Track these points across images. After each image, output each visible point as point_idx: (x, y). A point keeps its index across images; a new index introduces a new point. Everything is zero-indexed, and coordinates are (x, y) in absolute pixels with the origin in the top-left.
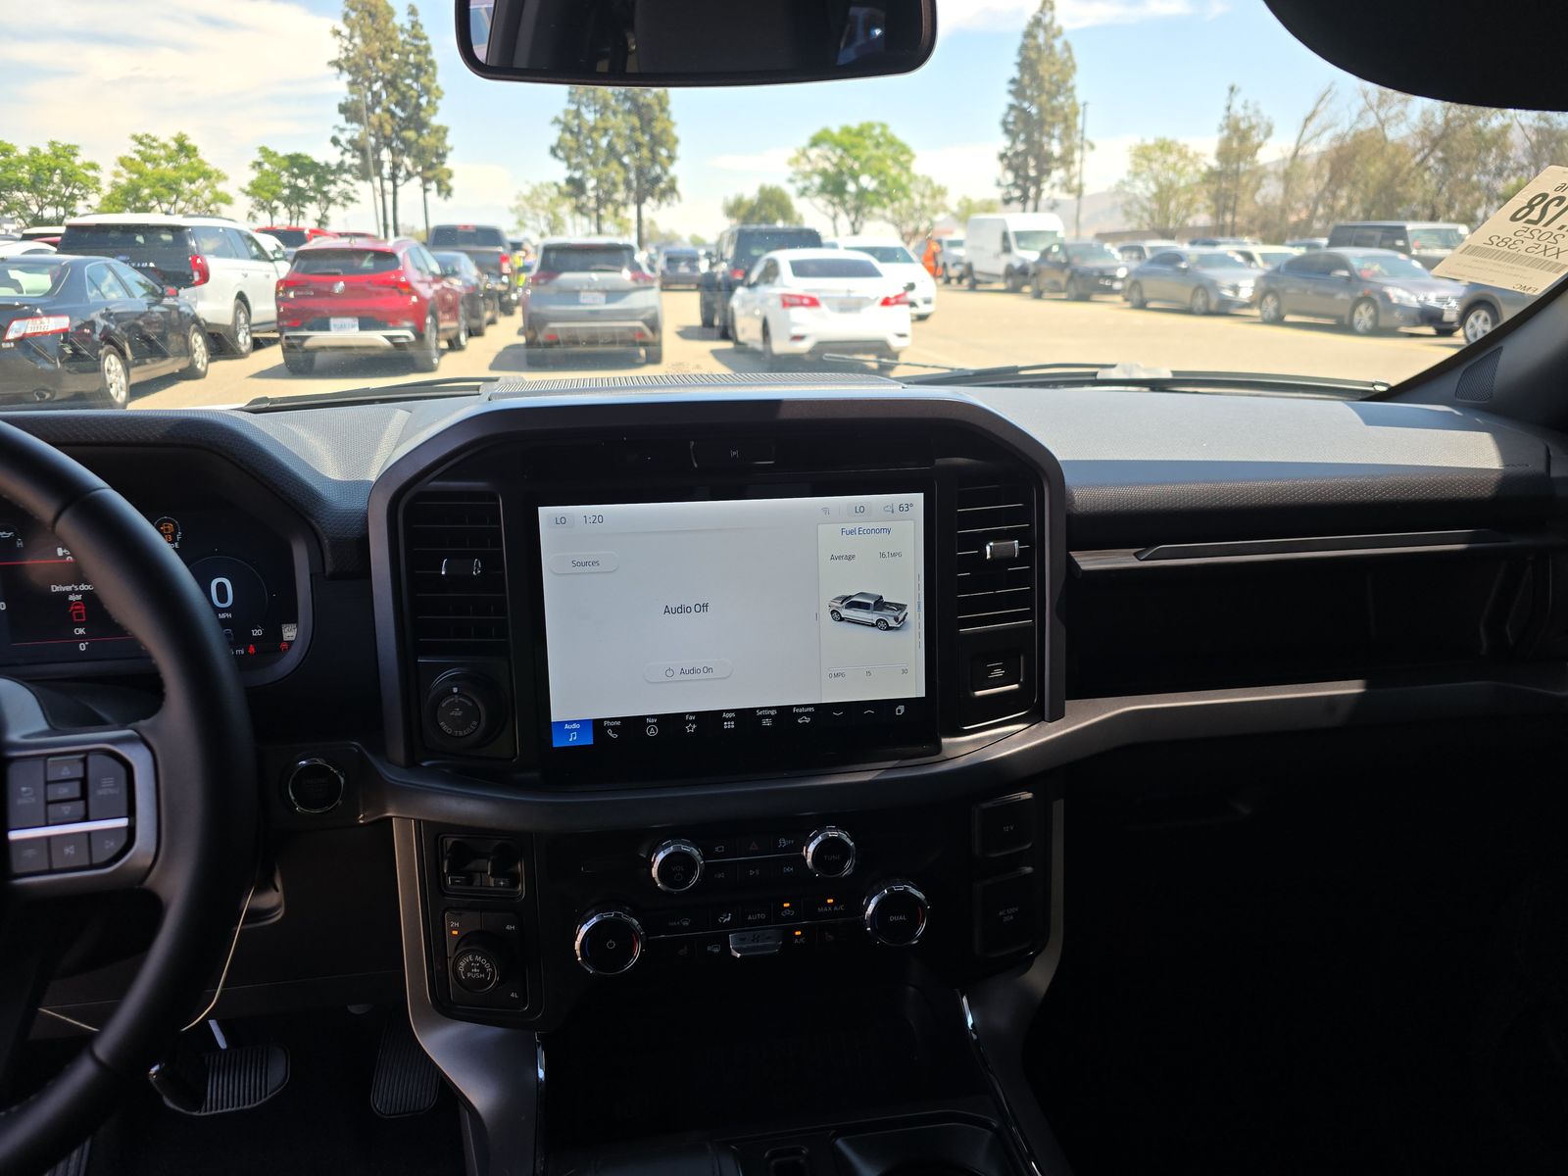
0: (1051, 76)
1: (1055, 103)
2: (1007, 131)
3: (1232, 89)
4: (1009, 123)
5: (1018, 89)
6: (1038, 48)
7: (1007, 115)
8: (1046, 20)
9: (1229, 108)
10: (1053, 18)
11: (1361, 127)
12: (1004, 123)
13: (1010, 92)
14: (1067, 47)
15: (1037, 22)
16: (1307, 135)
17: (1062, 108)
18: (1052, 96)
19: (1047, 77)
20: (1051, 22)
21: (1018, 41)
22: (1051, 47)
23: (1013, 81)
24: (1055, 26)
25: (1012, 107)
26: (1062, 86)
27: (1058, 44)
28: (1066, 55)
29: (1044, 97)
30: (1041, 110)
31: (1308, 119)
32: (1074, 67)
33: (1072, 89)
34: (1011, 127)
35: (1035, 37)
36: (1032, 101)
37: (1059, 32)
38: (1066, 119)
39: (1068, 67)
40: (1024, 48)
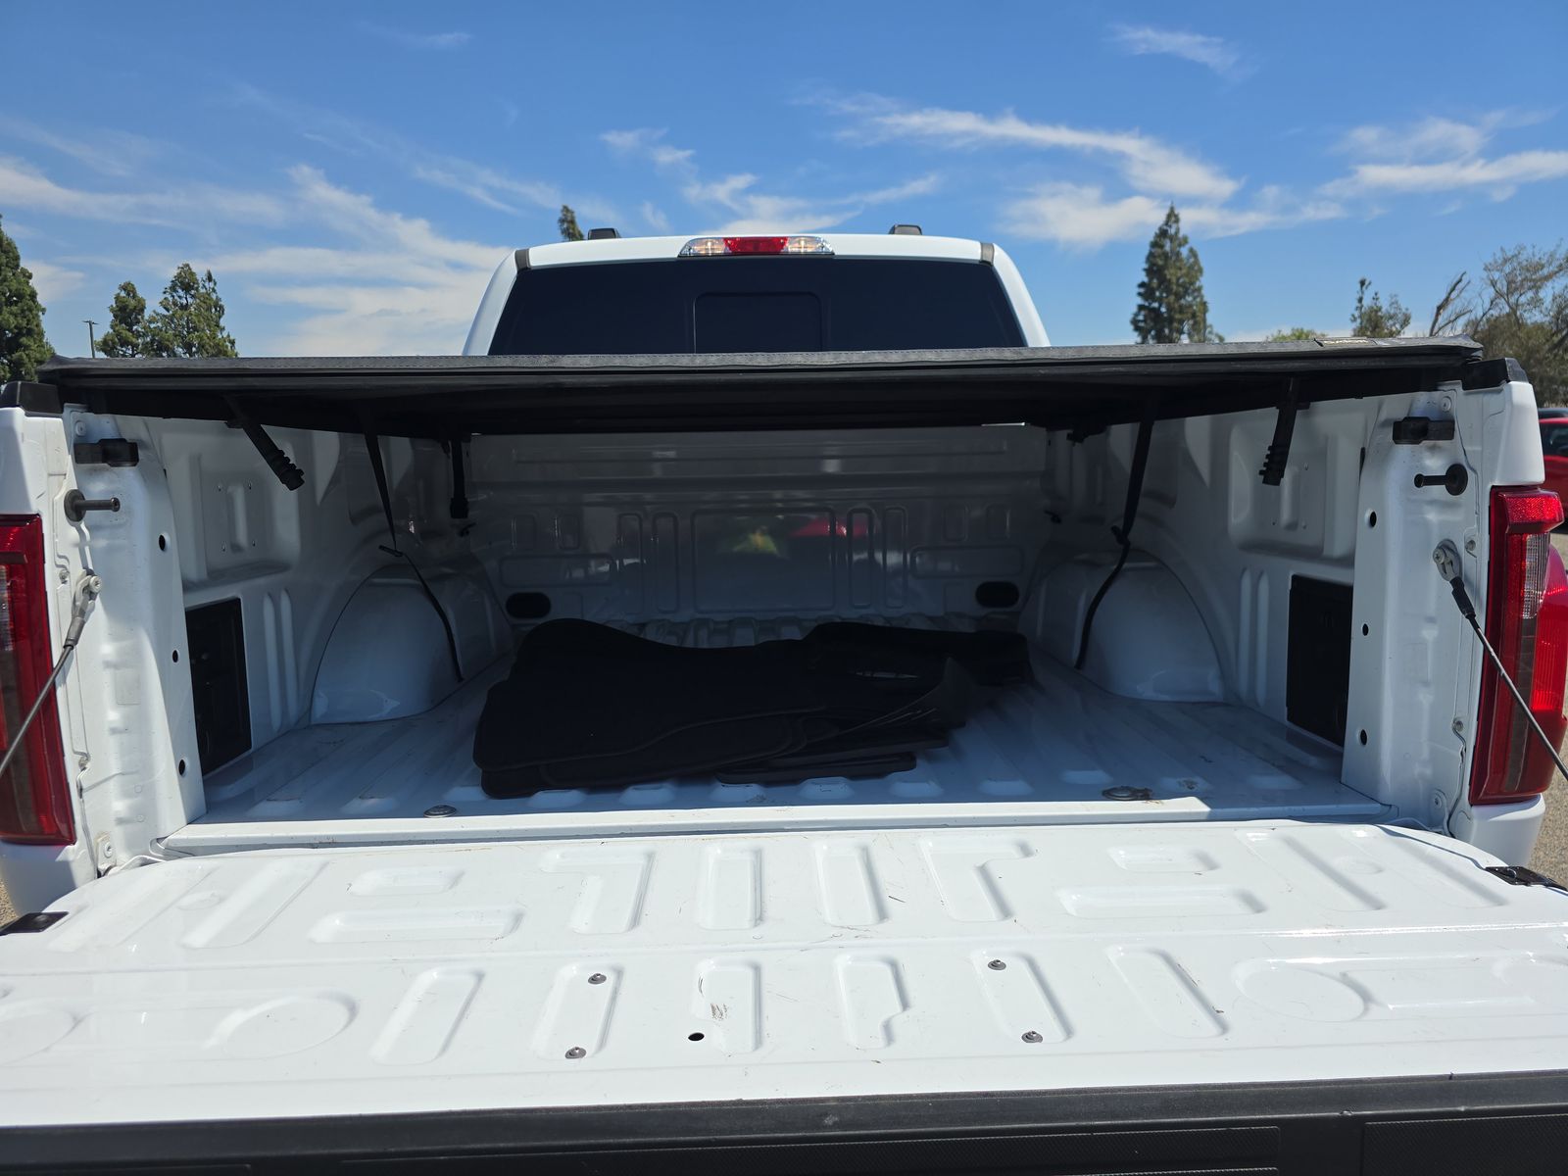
0: (1178, 279)
1: (1183, 302)
2: (1137, 328)
3: (1362, 283)
4: (1139, 321)
5: (1147, 291)
6: (1166, 256)
7: (1136, 315)
8: (1172, 231)
9: (1360, 300)
10: (1178, 230)
11: (1495, 313)
12: (1135, 322)
13: (1140, 294)
14: (1193, 253)
15: (1163, 233)
16: (1441, 321)
17: (1191, 306)
18: (1179, 297)
19: (1174, 280)
20: (1177, 232)
21: (1146, 250)
22: (1178, 254)
23: (1142, 285)
24: (1181, 235)
25: (1141, 307)
26: (1189, 286)
27: (1184, 251)
28: (1192, 260)
29: (1172, 298)
30: (1170, 309)
31: (1439, 308)
32: (1200, 270)
33: (1199, 289)
34: (1142, 324)
35: (1162, 247)
36: (1160, 300)
37: (1185, 240)
38: (1194, 316)
39: (1195, 270)
40: (1151, 257)
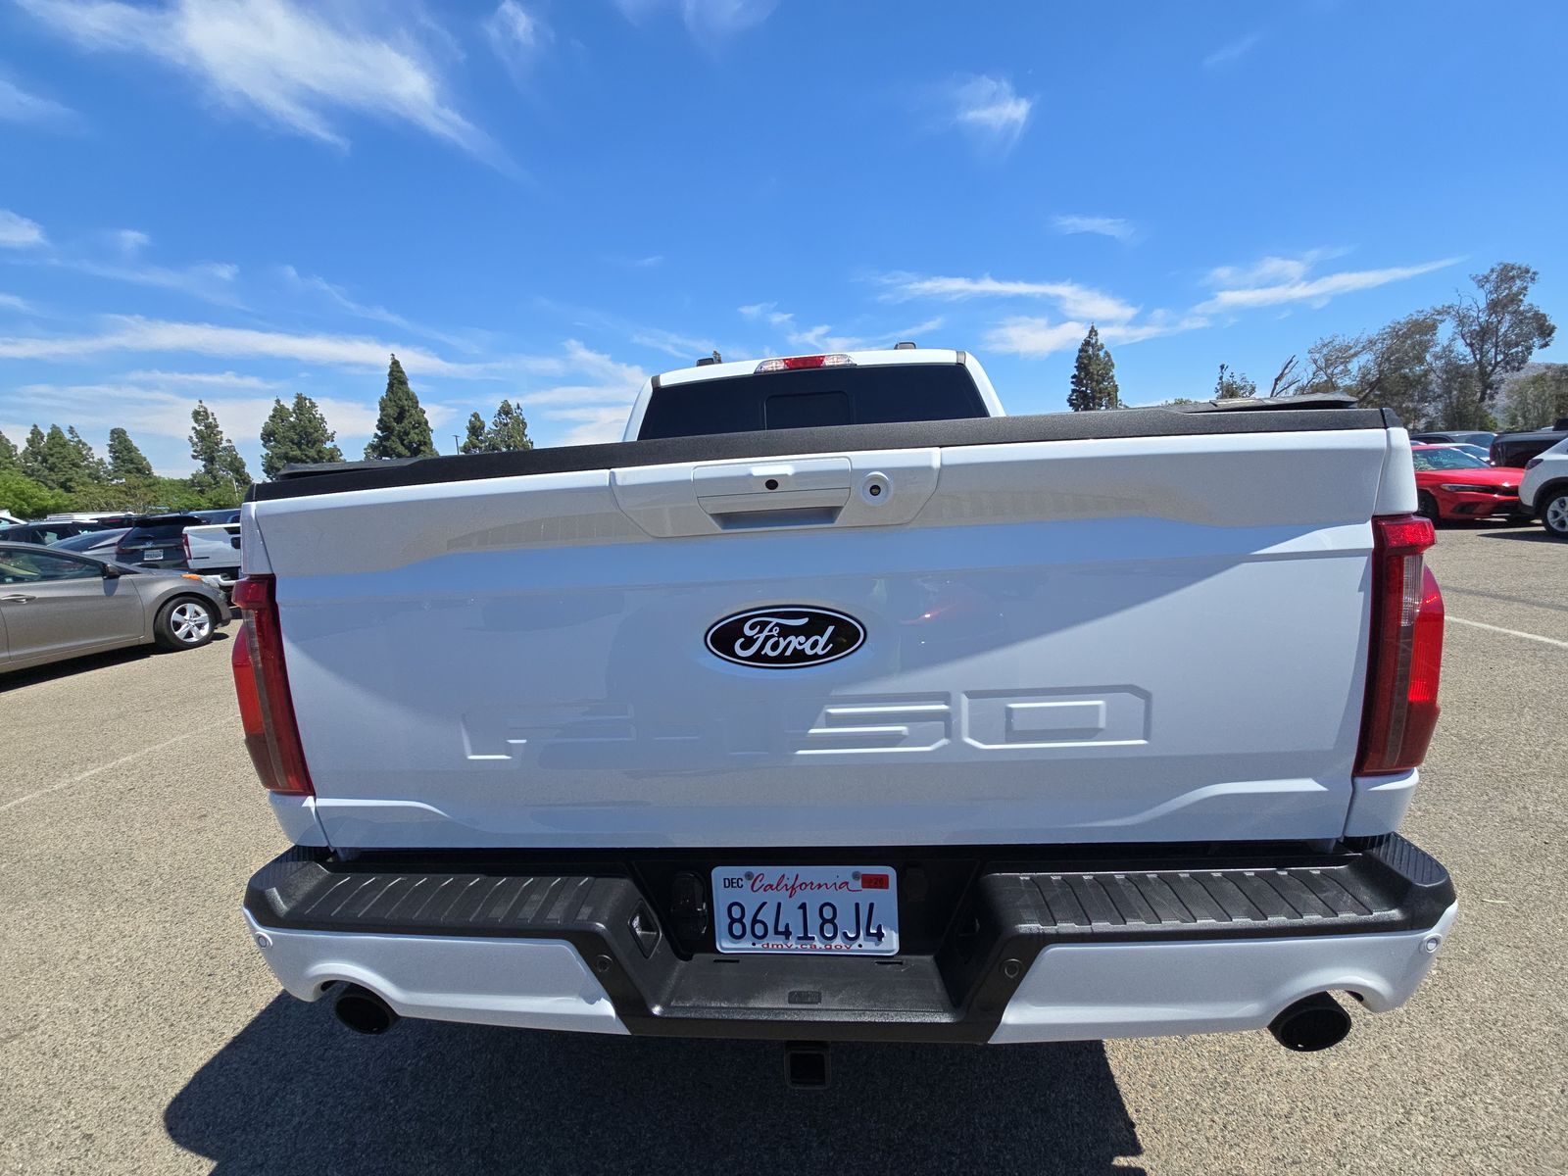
0: (1098, 371)
1: (1101, 386)
3: (1222, 367)
4: (1073, 399)
5: (1077, 380)
6: (1090, 357)
7: (1071, 396)
8: (1093, 341)
9: (1221, 378)
11: (1316, 381)
12: (1070, 401)
13: (1072, 382)
14: (1107, 354)
15: (1087, 343)
16: (1278, 388)
17: (1107, 388)
18: (1098, 383)
19: (1095, 372)
20: (1096, 342)
21: (1076, 354)
22: (1098, 355)
23: (1074, 377)
24: (1099, 344)
25: (1074, 391)
26: (1106, 374)
27: (1102, 354)
28: (1107, 359)
29: (1094, 384)
30: (1093, 391)
31: (1277, 380)
32: (1113, 365)
33: (1112, 377)
34: (1075, 401)
35: (1087, 351)
36: (1087, 386)
37: (1102, 346)
38: (1109, 395)
39: (1109, 365)
40: (1079, 359)
